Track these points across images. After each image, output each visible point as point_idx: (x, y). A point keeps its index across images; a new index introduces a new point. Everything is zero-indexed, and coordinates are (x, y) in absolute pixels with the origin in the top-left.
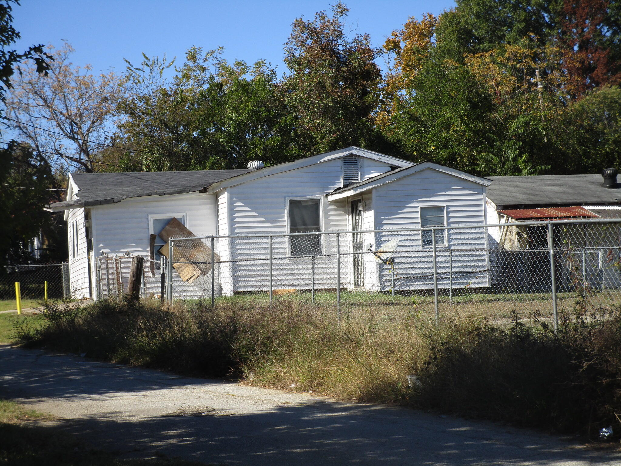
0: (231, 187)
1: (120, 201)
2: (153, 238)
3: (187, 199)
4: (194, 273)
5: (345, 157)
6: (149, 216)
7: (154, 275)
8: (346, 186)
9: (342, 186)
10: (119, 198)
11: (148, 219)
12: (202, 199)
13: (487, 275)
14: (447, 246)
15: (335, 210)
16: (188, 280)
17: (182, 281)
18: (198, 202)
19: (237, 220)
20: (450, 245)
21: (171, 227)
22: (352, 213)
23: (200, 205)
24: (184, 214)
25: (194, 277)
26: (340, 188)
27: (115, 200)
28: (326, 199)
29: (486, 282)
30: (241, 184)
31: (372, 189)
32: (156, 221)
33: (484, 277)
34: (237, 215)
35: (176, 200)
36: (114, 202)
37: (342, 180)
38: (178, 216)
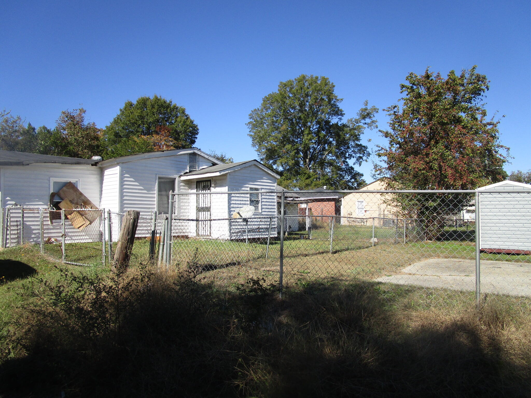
0: (122, 163)
1: (28, 165)
2: (53, 195)
3: (81, 169)
4: (84, 222)
5: (190, 154)
6: (51, 178)
7: (52, 223)
8: (190, 172)
9: (188, 171)
10: (28, 162)
11: (49, 180)
12: (92, 171)
13: (276, 229)
14: (260, 212)
15: (184, 186)
16: (79, 228)
17: (74, 228)
18: (88, 172)
19: (125, 187)
20: (262, 212)
21: (68, 189)
22: (197, 188)
23: (90, 174)
24: (77, 180)
25: (84, 226)
26: (187, 173)
27: (24, 163)
28: (179, 178)
29: (275, 234)
30: (129, 162)
31: (227, 173)
32: (55, 183)
33: (274, 231)
34: (125, 183)
35: (71, 169)
36: (23, 165)
37: (188, 168)
38: (73, 180)
